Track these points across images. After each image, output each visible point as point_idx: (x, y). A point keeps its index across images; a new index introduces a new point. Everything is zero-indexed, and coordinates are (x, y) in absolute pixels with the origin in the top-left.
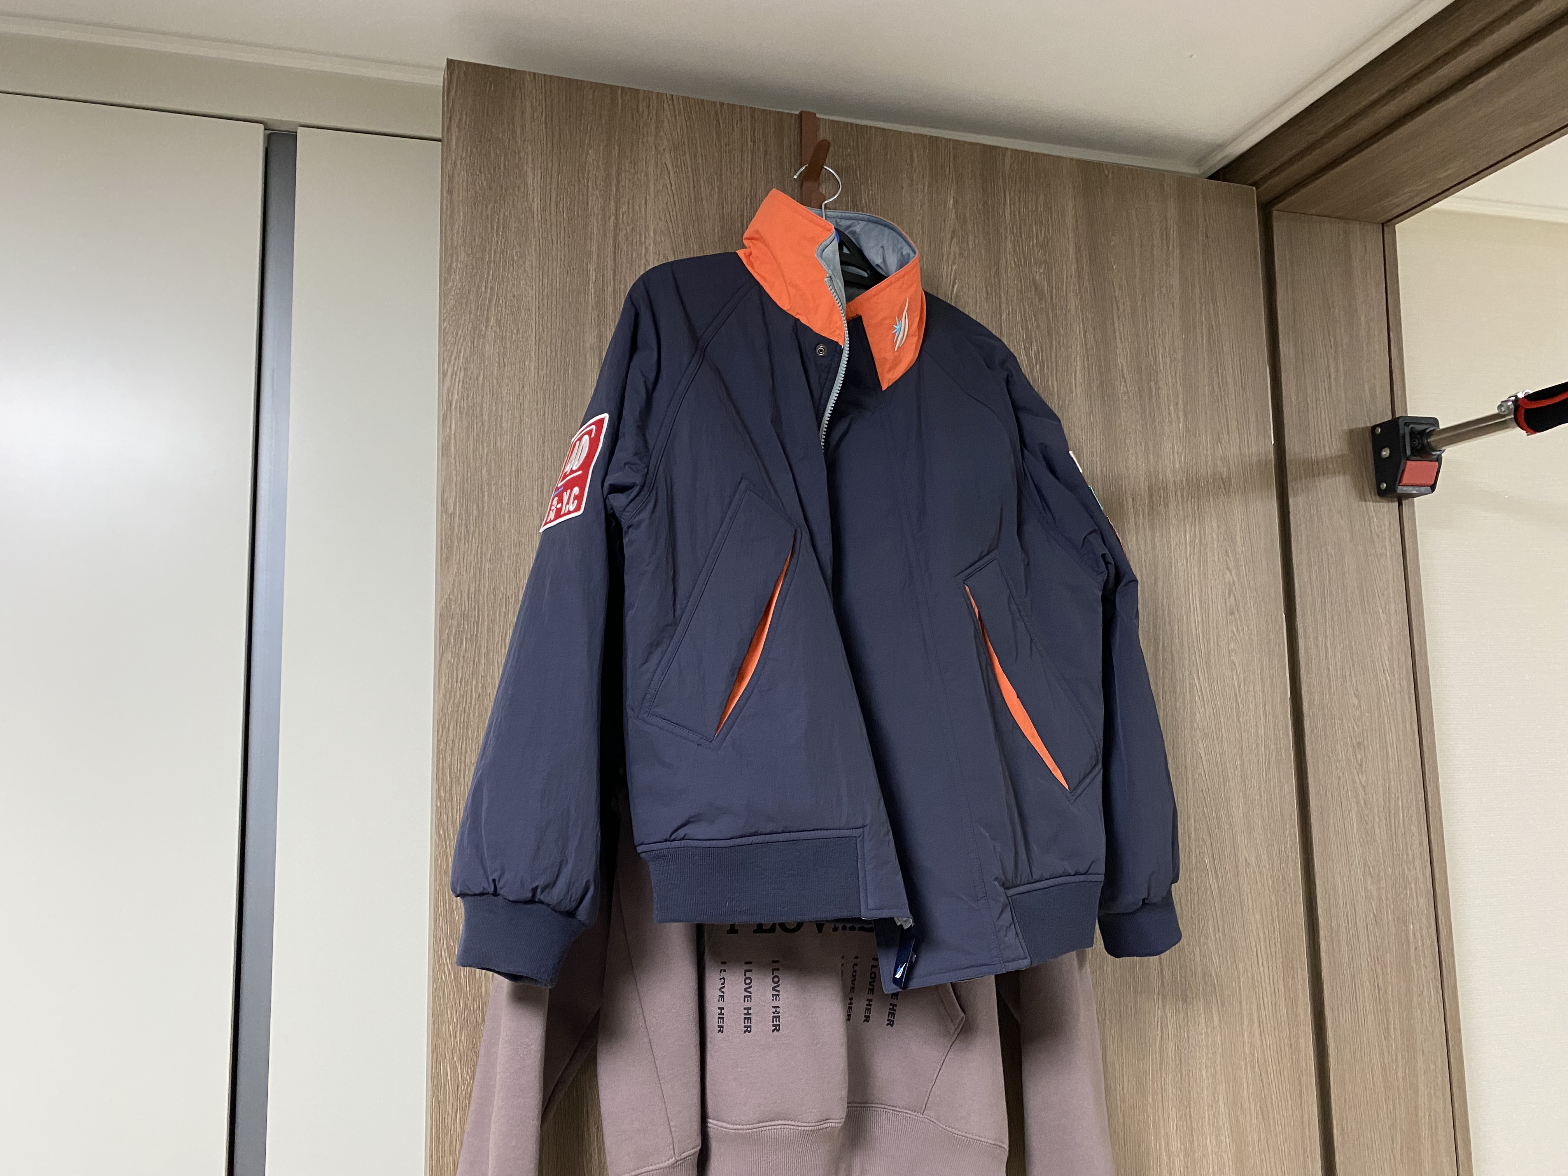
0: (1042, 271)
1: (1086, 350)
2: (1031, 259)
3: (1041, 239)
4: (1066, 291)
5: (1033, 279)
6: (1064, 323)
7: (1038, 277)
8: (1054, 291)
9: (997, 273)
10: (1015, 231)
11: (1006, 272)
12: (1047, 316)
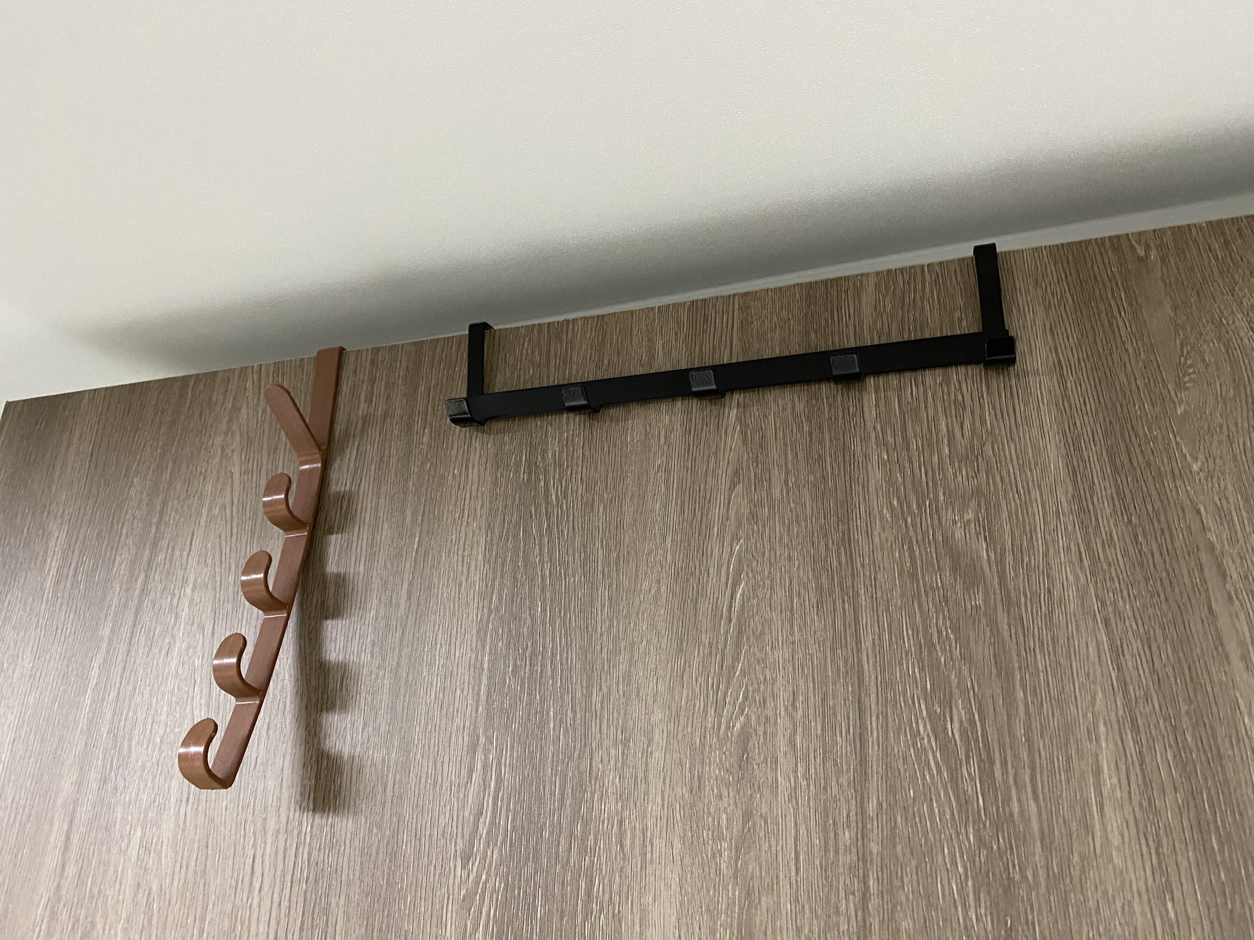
0: (970, 516)
1: (1127, 703)
2: (936, 496)
3: (961, 443)
4: (1046, 554)
5: (945, 540)
6: (1046, 635)
7: (959, 534)
8: (1009, 559)
9: (847, 541)
10: (891, 440)
11: (869, 535)
12: (993, 624)
